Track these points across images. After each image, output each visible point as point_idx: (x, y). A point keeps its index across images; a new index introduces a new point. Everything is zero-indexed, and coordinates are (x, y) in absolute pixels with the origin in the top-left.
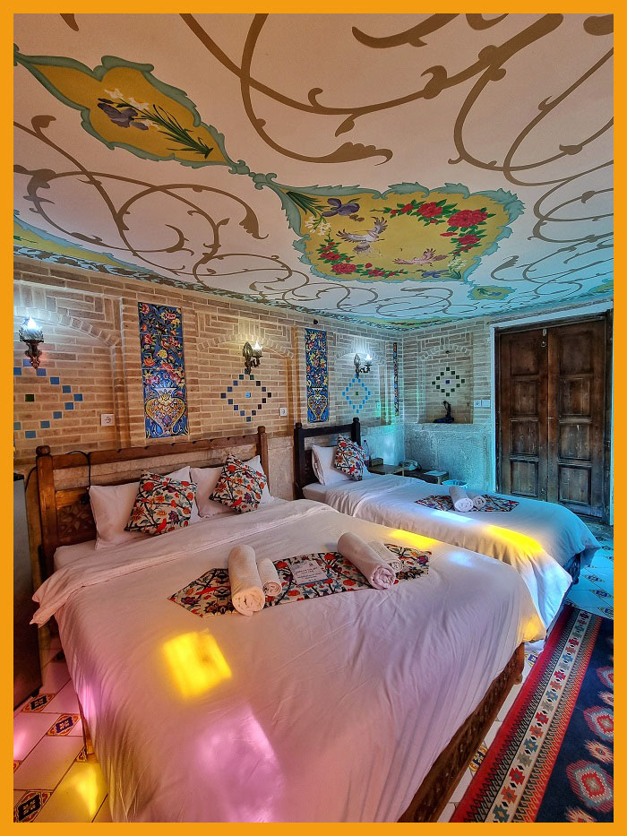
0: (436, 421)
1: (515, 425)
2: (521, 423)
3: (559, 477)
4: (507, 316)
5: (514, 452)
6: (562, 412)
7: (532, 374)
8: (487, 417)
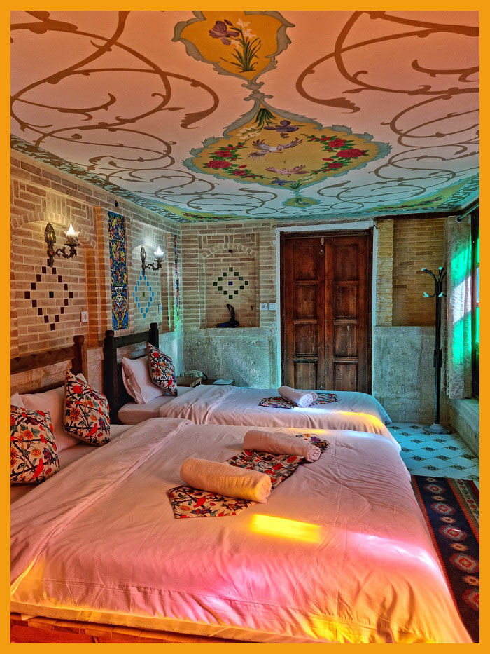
0: (219, 326)
1: (297, 327)
2: (303, 325)
3: (334, 373)
4: (292, 222)
5: (297, 353)
6: (336, 315)
7: (312, 279)
8: (273, 320)
